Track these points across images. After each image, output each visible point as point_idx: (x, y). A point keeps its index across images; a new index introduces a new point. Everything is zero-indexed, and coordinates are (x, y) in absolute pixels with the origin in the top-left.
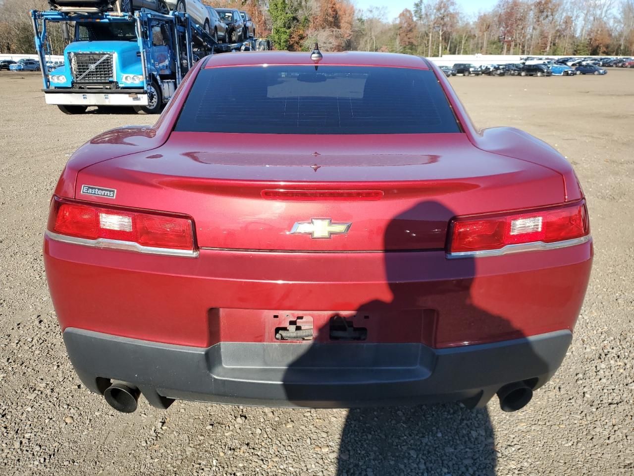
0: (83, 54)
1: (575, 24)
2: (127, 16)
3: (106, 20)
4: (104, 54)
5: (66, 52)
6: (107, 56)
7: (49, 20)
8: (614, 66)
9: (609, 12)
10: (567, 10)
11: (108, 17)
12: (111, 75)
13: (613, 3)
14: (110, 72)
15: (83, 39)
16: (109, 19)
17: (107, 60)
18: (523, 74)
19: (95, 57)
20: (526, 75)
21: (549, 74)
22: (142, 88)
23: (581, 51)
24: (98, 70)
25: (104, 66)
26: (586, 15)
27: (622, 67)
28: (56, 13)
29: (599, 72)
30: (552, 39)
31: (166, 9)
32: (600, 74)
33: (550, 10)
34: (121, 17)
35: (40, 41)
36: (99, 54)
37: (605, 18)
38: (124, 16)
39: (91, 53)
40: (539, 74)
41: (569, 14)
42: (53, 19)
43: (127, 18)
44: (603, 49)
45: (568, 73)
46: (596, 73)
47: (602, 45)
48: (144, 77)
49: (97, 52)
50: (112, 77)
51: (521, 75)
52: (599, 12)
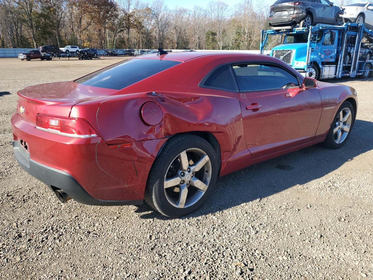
0: (279, 51)
2: (304, 29)
3: (295, 33)
4: (289, 51)
5: (272, 50)
6: (290, 51)
7: (269, 34)
11: (295, 31)
12: (290, 62)
14: (290, 60)
15: (287, 43)
16: (297, 32)
17: (290, 54)
19: (284, 52)
22: (304, 69)
24: (284, 59)
25: (287, 57)
28: (272, 31)
31: (342, 22)
34: (301, 30)
35: (262, 45)
36: (287, 51)
38: (303, 29)
39: (283, 50)
42: (271, 34)
43: (304, 30)
48: (306, 63)
49: (286, 50)
50: (290, 63)
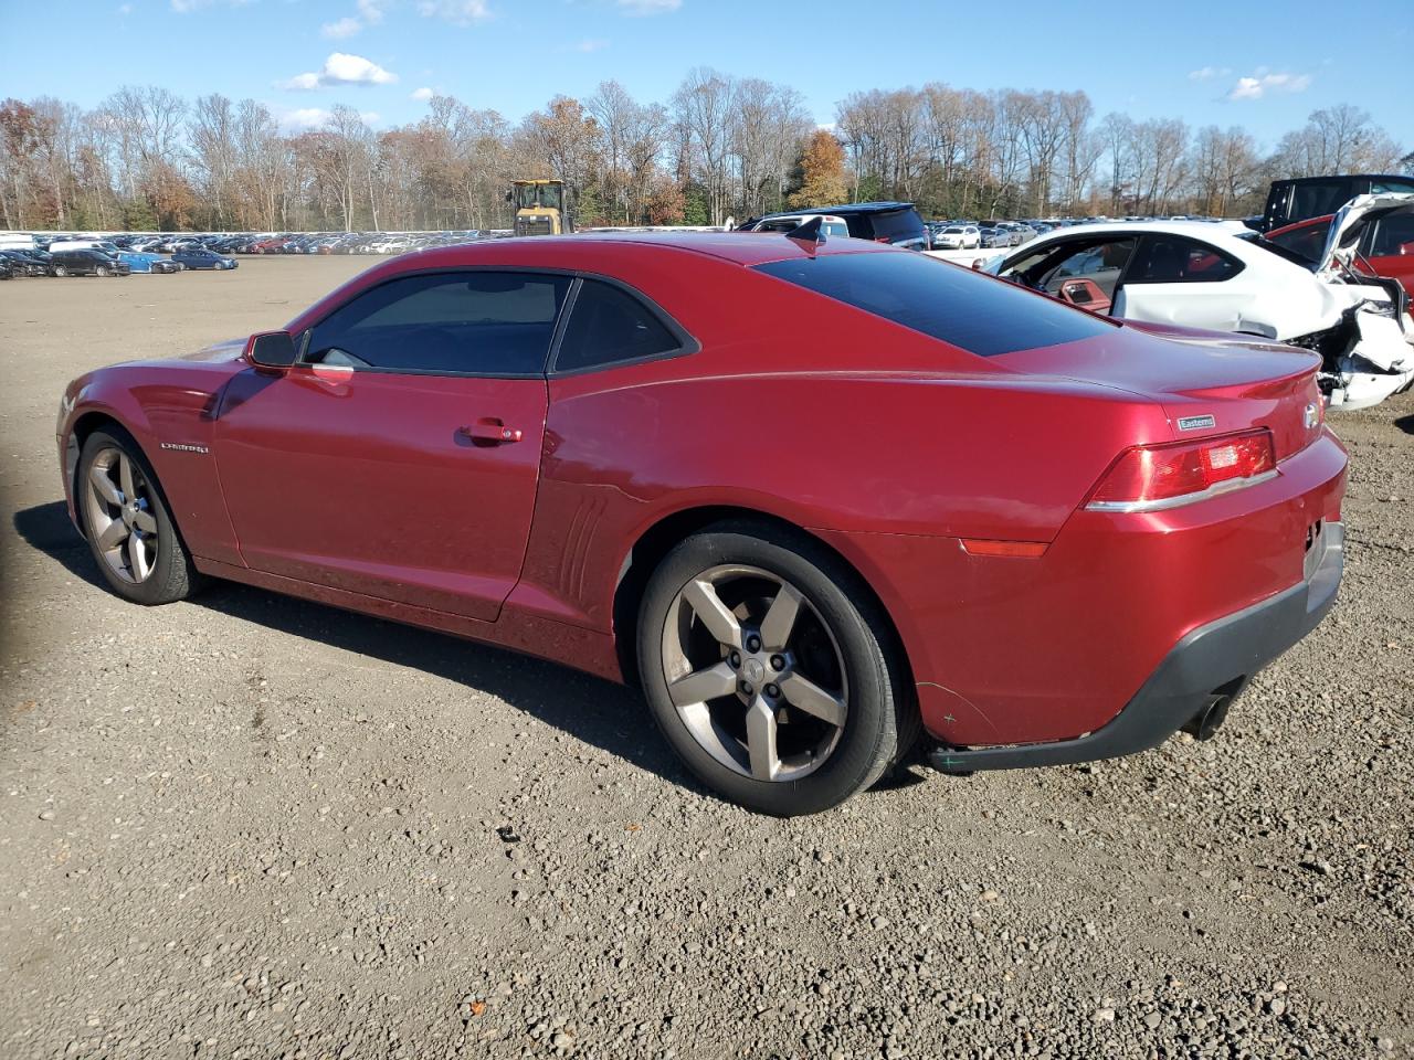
1: (106, 166)
8: (233, 250)
9: (170, 142)
10: (76, 134)
13: (174, 125)
18: (59, 272)
20: (69, 275)
21: (123, 271)
23: (139, 222)
26: (124, 145)
27: (248, 252)
29: (224, 265)
30: (63, 195)
32: (225, 268)
33: (37, 133)
37: (166, 155)
40: (100, 271)
41: (85, 141)
44: (183, 219)
45: (162, 268)
46: (218, 266)
47: (178, 211)
51: (56, 276)
52: (149, 143)
